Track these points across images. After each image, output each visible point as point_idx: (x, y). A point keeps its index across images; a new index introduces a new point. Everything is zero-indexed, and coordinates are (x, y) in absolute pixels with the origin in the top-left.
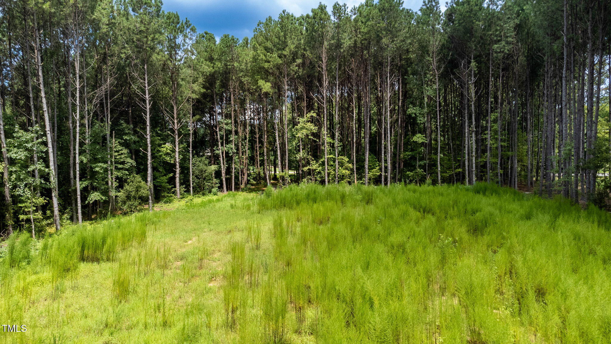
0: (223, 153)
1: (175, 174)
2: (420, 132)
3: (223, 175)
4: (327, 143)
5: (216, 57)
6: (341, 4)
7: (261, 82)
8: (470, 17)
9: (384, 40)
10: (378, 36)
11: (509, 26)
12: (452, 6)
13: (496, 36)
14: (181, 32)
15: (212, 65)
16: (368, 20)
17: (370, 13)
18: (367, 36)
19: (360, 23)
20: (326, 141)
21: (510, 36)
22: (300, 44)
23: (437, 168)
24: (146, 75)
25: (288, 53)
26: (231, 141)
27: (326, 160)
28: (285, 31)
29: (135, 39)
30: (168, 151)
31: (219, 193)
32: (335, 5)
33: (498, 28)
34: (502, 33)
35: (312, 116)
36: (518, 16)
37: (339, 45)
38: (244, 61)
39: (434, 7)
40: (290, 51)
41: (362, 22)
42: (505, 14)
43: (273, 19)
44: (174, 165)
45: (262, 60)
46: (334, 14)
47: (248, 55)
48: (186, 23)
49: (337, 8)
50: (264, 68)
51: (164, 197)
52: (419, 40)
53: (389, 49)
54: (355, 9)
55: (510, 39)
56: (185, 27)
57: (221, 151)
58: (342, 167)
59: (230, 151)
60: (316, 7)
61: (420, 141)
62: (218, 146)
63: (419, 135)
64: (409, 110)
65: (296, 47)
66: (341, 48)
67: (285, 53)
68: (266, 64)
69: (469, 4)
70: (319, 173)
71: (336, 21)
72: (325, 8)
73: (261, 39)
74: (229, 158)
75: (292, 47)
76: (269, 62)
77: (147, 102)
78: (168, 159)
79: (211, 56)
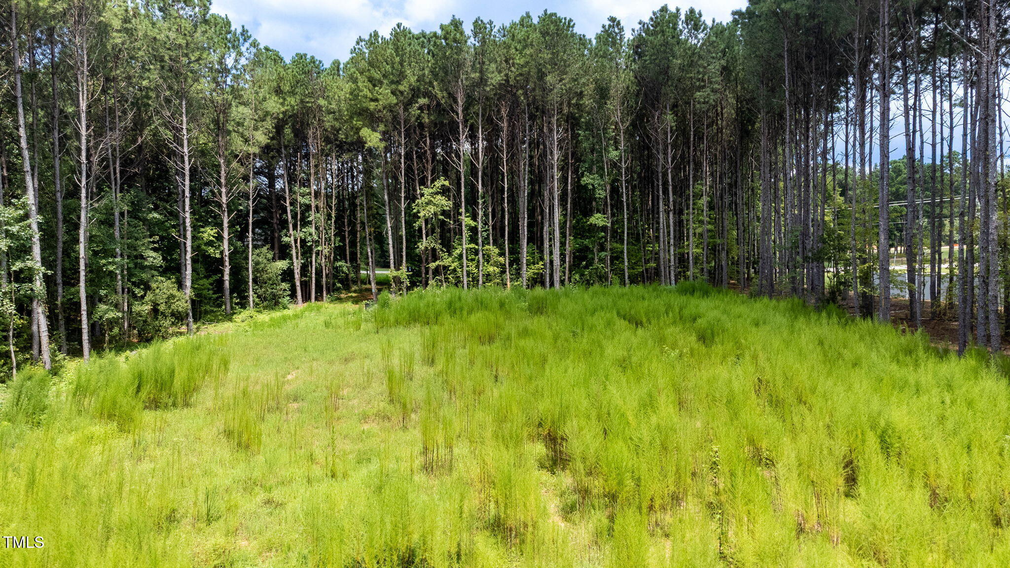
0: (296, 241)
1: (223, 276)
2: (598, 211)
3: (297, 276)
4: (466, 226)
5: (287, 88)
6: (485, 21)
7: (365, 132)
8: (665, 52)
9: (549, 78)
10: (540, 71)
11: (715, 67)
12: (640, 35)
13: (699, 80)
14: (234, 47)
15: (281, 100)
16: (525, 47)
17: (528, 38)
18: (524, 69)
19: (514, 50)
20: (464, 224)
21: (716, 83)
22: (424, 75)
23: (623, 262)
24: (184, 116)
25: (407, 89)
26: (310, 223)
27: (464, 252)
28: (402, 55)
29: (167, 58)
30: (211, 238)
31: (291, 306)
32: (476, 21)
33: (701, 70)
34: (706, 77)
35: (443, 185)
36: (724, 55)
37: (483, 81)
38: (336, 97)
39: (617, 34)
40: (410, 85)
41: (517, 50)
42: (709, 51)
43: (380, 34)
44: (221, 261)
45: (366, 97)
46: (475, 35)
47: (342, 89)
48: (242, 34)
49: (479, 27)
50: (368, 109)
51: (206, 312)
52: (596, 81)
53: (555, 91)
54: (504, 29)
55: (716, 86)
56: (241, 40)
57: (292, 238)
58: (488, 262)
59: (309, 238)
60: (447, 21)
61: (601, 223)
62: (288, 230)
63: (599, 215)
64: (585, 178)
65: (418, 81)
66: (486, 85)
67: (401, 88)
68: (372, 103)
69: (664, 35)
70: (455, 270)
71: (477, 44)
72: (461, 24)
73: (363, 65)
74: (306, 250)
75: (413, 80)
76: (376, 100)
77: (186, 158)
78: (211, 250)
79: (279, 87)
